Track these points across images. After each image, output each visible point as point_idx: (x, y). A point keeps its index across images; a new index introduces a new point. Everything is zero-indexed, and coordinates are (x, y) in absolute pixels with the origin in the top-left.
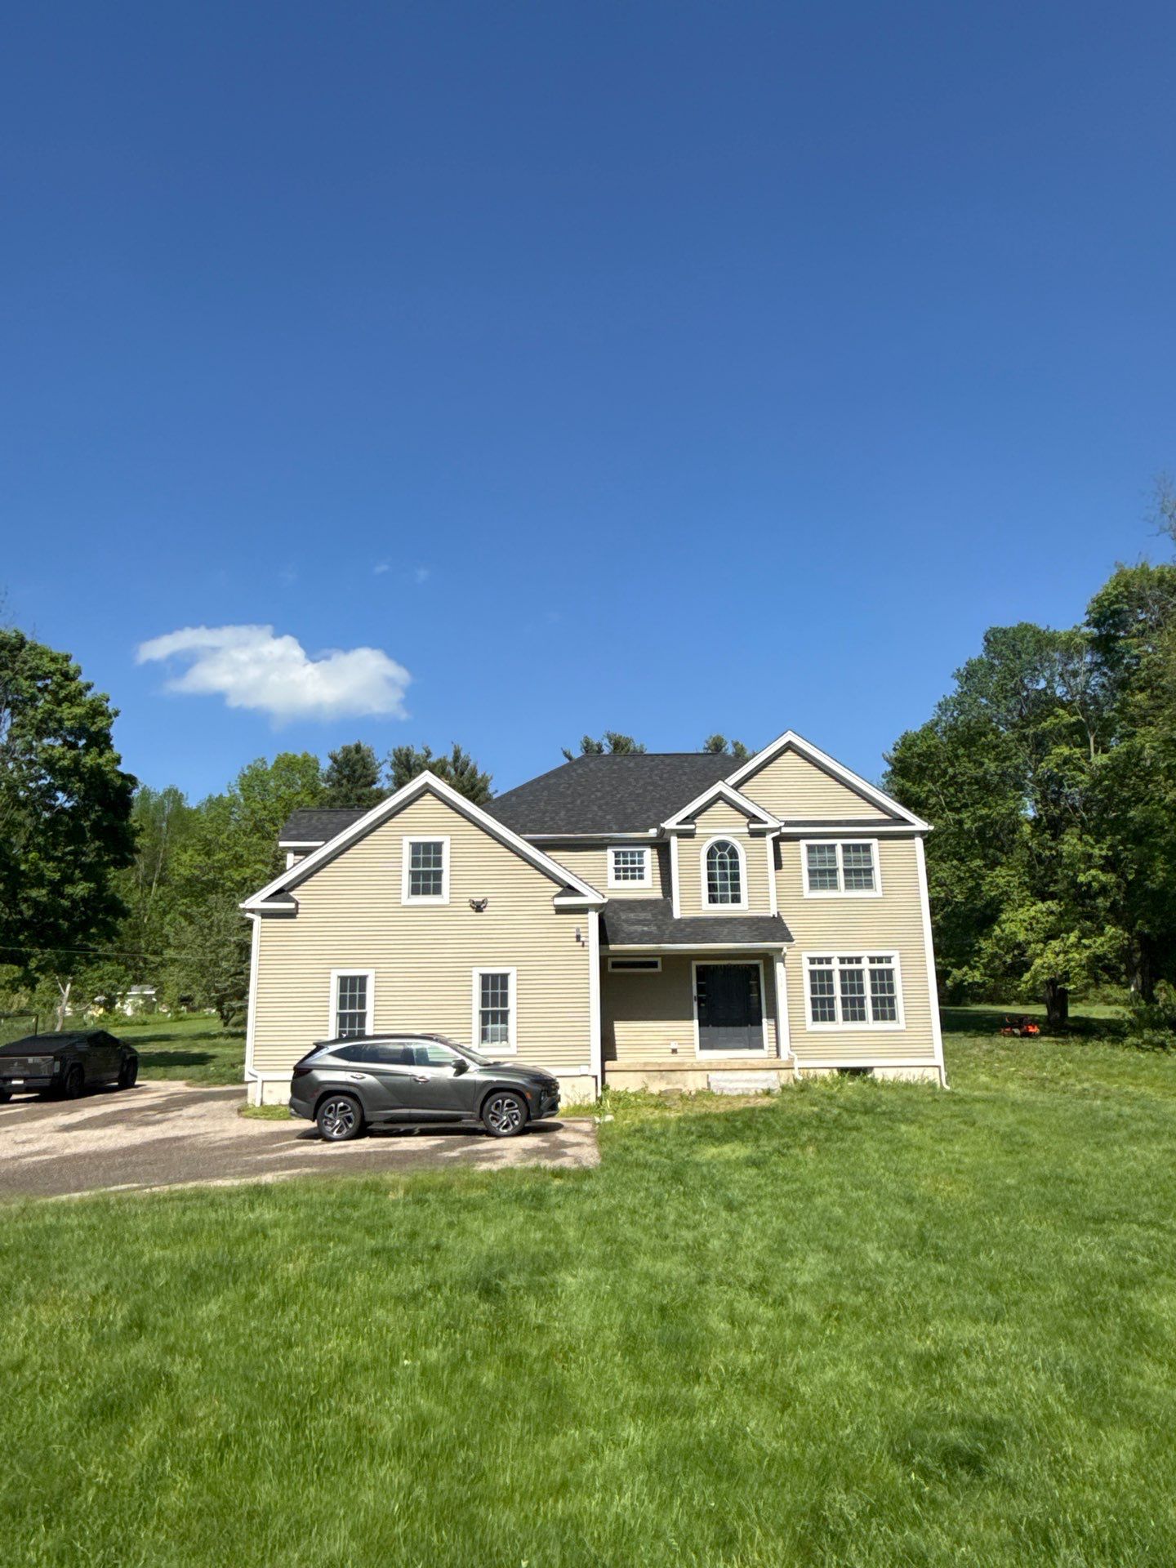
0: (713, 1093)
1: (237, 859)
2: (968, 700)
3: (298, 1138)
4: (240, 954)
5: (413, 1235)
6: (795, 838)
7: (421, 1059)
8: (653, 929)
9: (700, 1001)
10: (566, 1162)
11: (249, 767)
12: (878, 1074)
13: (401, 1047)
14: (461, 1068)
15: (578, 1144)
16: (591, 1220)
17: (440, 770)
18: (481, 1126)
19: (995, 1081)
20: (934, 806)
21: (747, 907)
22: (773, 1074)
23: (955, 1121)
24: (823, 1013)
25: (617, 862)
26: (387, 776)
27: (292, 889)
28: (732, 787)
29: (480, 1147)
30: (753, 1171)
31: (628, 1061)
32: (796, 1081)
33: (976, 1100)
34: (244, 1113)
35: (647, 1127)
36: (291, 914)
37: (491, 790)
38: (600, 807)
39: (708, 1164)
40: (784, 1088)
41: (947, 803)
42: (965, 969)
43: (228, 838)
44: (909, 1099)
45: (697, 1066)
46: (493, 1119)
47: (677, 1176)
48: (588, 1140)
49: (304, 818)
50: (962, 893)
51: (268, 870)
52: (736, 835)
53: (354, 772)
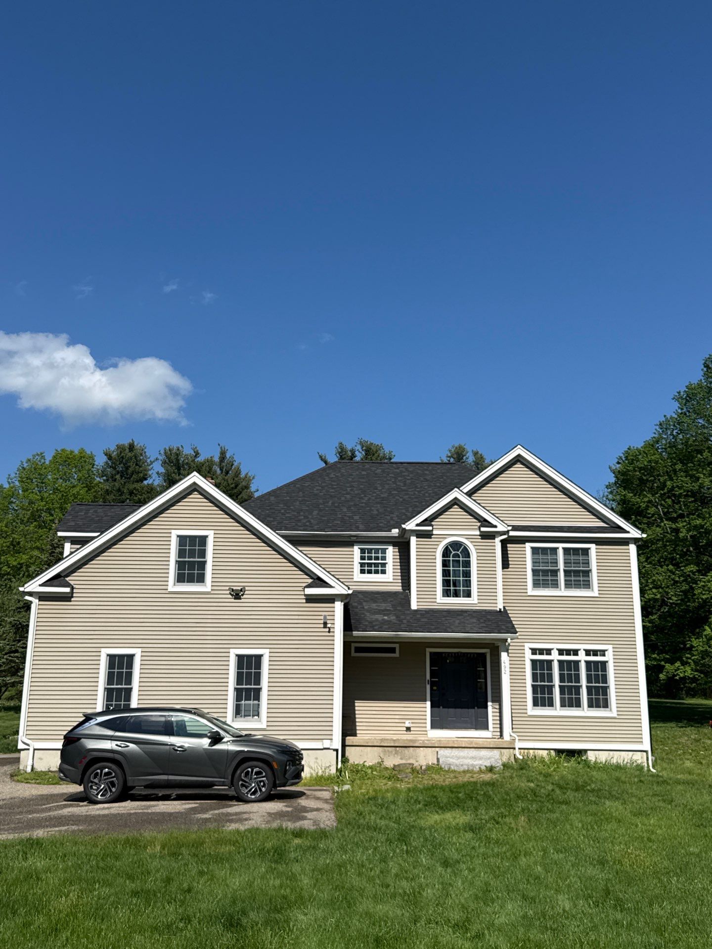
0: (441, 768)
1: (14, 546)
2: (685, 419)
3: (65, 800)
4: (15, 633)
5: (168, 880)
6: (522, 541)
7: (180, 730)
8: (393, 618)
9: (432, 684)
10: (306, 824)
11: (29, 460)
12: (591, 756)
13: (163, 719)
14: (216, 739)
15: (318, 810)
16: (325, 871)
17: (206, 471)
18: (232, 793)
19: (699, 766)
20: (653, 515)
21: (476, 601)
22: (496, 753)
23: (656, 799)
24: (543, 699)
25: (362, 558)
26: (158, 473)
27: (68, 575)
28: (466, 494)
29: (229, 810)
30: (469, 835)
31: (367, 737)
32: (516, 759)
33: (678, 782)
34: (16, 778)
35: (380, 796)
36: (67, 598)
37: (253, 488)
38: (349, 508)
39: (431, 828)
40: (505, 765)
41: (665, 514)
42: (678, 664)
43: (6, 526)
44: (618, 779)
45: (427, 744)
46: (243, 785)
47: (403, 838)
48: (326, 806)
49: (81, 510)
50: (676, 595)
51: (44, 557)
52: (468, 537)
53: (127, 468)
